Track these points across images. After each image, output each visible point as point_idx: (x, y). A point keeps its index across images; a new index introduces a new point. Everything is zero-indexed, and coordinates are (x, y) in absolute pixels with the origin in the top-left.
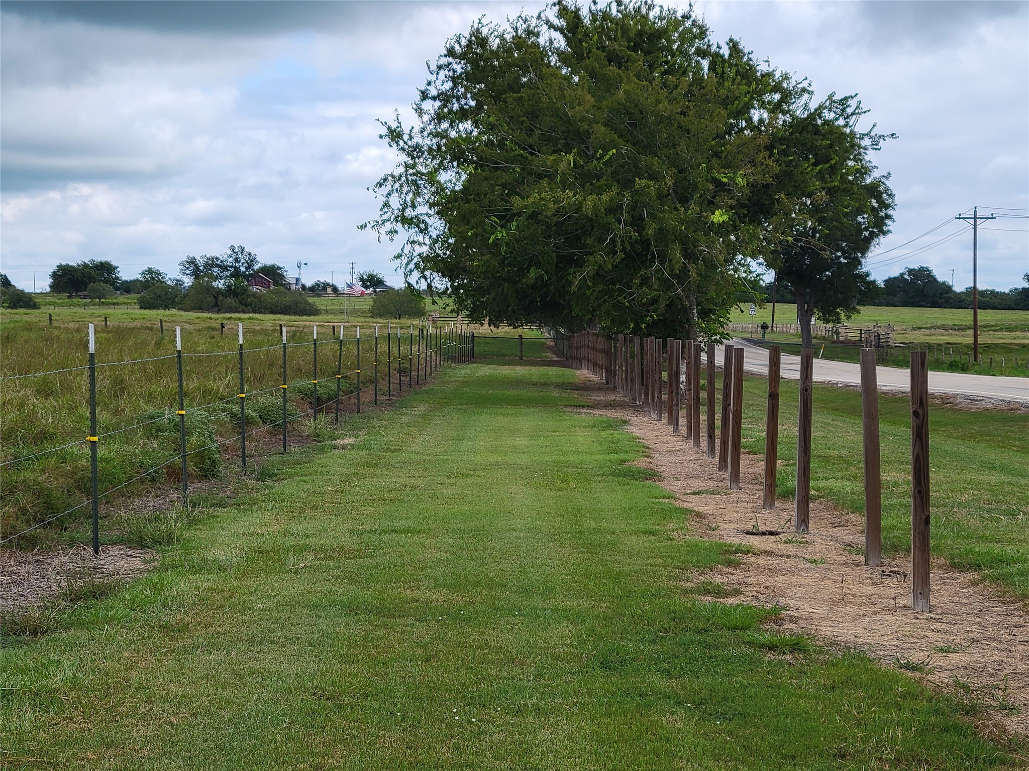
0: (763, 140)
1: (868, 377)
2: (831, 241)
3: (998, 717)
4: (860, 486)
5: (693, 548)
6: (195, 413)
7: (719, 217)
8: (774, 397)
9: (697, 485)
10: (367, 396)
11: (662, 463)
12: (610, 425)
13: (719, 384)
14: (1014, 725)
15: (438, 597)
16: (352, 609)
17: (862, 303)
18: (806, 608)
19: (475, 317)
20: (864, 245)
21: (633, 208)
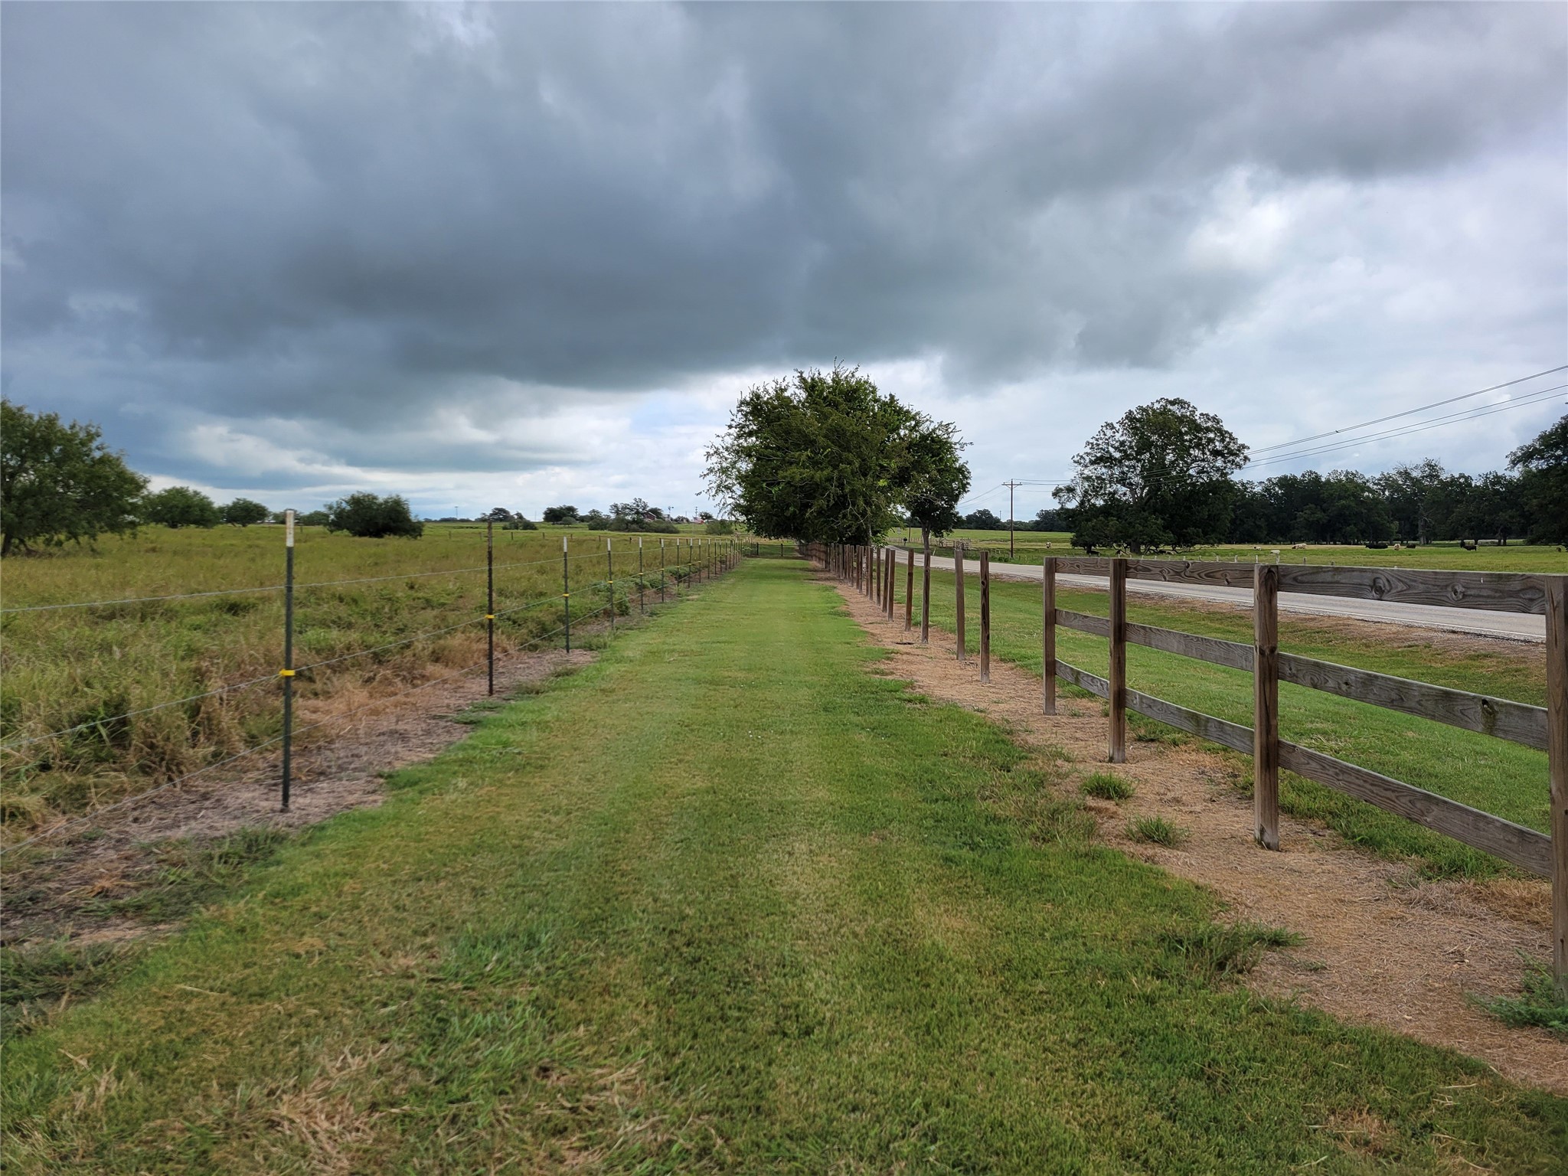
0: (905, 444)
1: (959, 565)
2: (939, 496)
3: (1024, 735)
4: (954, 620)
5: (869, 651)
6: (617, 583)
7: (882, 483)
8: (910, 575)
9: (871, 619)
10: (704, 574)
11: (853, 608)
12: (826, 589)
13: (883, 569)
14: (1031, 739)
15: (741, 675)
16: (698, 682)
17: (954, 527)
18: (927, 681)
19: (758, 533)
20: (956, 498)
21: (839, 479)
